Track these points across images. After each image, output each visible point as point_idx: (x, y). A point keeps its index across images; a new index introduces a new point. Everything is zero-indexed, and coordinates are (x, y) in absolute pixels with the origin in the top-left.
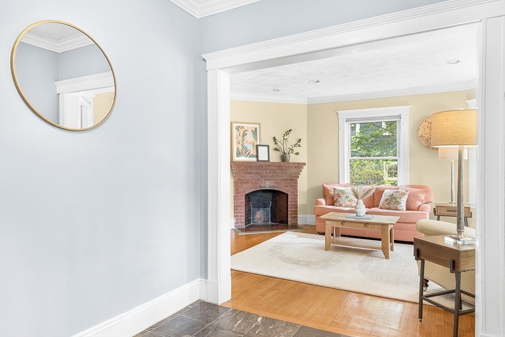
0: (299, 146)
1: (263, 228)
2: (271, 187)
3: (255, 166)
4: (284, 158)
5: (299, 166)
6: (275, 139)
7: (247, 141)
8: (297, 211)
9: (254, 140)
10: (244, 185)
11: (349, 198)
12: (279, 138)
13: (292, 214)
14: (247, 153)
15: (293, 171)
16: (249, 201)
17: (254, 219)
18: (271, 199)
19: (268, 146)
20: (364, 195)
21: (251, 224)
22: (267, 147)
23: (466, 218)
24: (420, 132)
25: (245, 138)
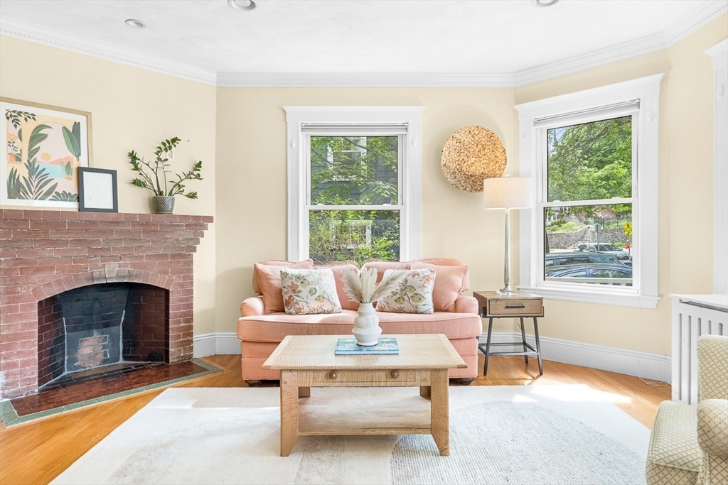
0: (198, 177)
1: (99, 387)
2: (124, 277)
3: (72, 223)
4: (158, 204)
5: (198, 224)
6: (133, 157)
7: (46, 156)
8: (191, 327)
9: (71, 155)
10: (36, 278)
11: (317, 294)
12: (147, 156)
13: (178, 337)
14: (45, 189)
15: (182, 235)
16: (59, 316)
17: (72, 361)
18: (124, 307)
19: (114, 173)
21: (66, 373)
22: (110, 176)
23: (535, 318)
24: (443, 158)
25: (39, 147)
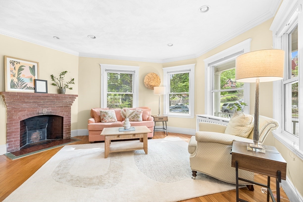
0: (73, 83)
1: (41, 147)
2: (49, 113)
3: (33, 96)
4: (60, 91)
5: (73, 97)
6: (52, 76)
7: (24, 75)
8: (70, 128)
9: (32, 75)
10: (20, 113)
11: (111, 117)
12: (57, 76)
13: (66, 131)
14: (23, 86)
15: (68, 100)
16: (25, 126)
17: (29, 140)
18: (47, 122)
19: (46, 81)
20: (130, 115)
21: (27, 144)
22: (45, 82)
23: (166, 121)
24: (144, 80)
25: (21, 73)
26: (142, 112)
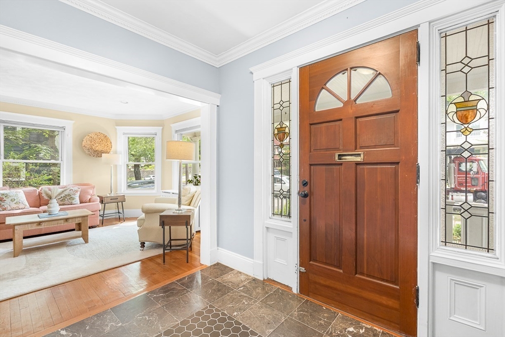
11: (16, 201)
20: (59, 194)
23: (122, 202)
24: (83, 143)
26: (80, 190)
